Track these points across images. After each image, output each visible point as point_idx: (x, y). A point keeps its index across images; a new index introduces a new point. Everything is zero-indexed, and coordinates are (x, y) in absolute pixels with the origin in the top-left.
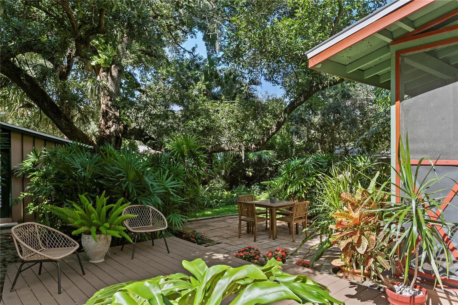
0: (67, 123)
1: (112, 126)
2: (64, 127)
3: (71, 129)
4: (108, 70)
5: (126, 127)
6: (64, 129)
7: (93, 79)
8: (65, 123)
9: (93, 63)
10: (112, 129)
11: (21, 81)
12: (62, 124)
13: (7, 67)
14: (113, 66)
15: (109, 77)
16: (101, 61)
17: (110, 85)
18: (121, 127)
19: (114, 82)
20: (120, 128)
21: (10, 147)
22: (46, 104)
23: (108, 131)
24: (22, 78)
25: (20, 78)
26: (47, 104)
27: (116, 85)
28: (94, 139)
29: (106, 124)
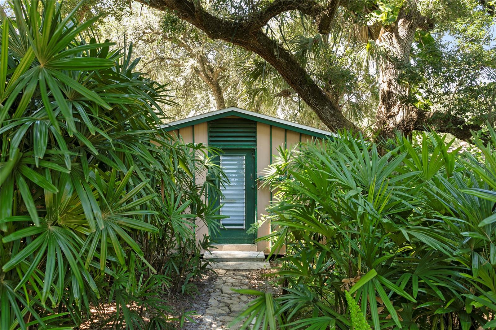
0: (332, 112)
1: (398, 112)
2: (329, 118)
3: (339, 120)
4: (393, 30)
5: (421, 114)
6: (329, 121)
7: (371, 43)
8: (330, 113)
9: (370, 24)
10: (398, 119)
11: (275, 58)
12: (326, 114)
13: (259, 41)
14: (400, 22)
15: (394, 39)
16: (382, 18)
17: (396, 49)
18: (414, 114)
19: (401, 46)
20: (411, 116)
21: (256, 145)
22: (305, 88)
23: (392, 121)
24: (276, 54)
25: (273, 53)
26: (307, 87)
27: (405, 49)
28: (369, 134)
29: (388, 110)
